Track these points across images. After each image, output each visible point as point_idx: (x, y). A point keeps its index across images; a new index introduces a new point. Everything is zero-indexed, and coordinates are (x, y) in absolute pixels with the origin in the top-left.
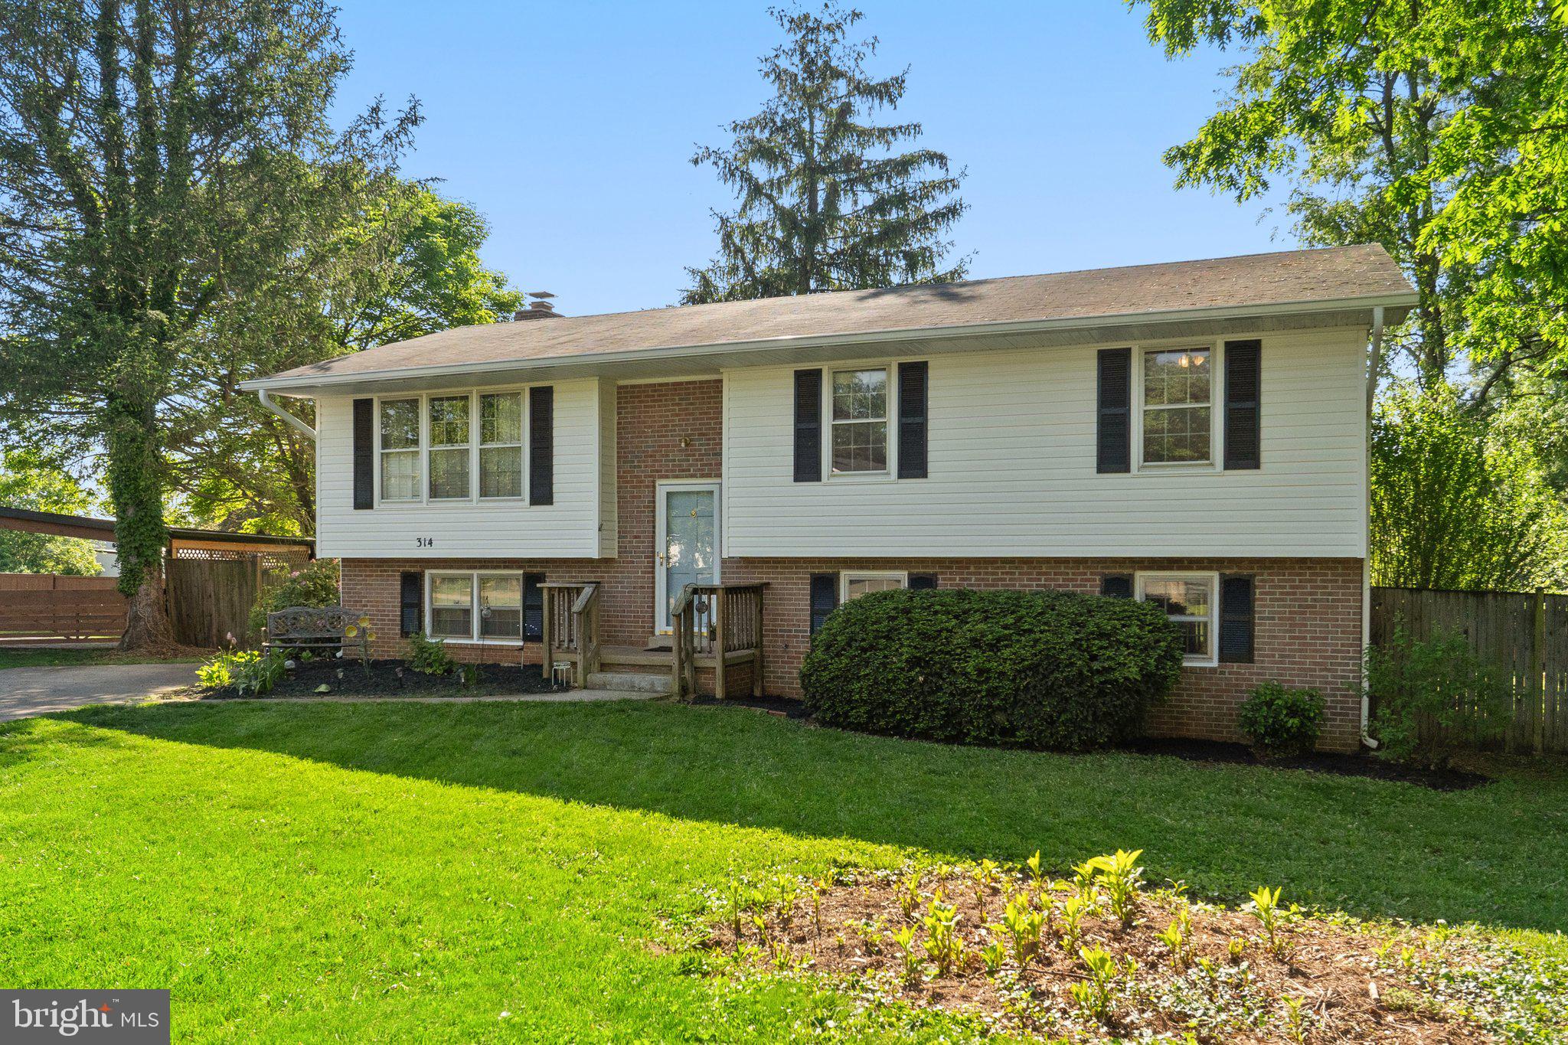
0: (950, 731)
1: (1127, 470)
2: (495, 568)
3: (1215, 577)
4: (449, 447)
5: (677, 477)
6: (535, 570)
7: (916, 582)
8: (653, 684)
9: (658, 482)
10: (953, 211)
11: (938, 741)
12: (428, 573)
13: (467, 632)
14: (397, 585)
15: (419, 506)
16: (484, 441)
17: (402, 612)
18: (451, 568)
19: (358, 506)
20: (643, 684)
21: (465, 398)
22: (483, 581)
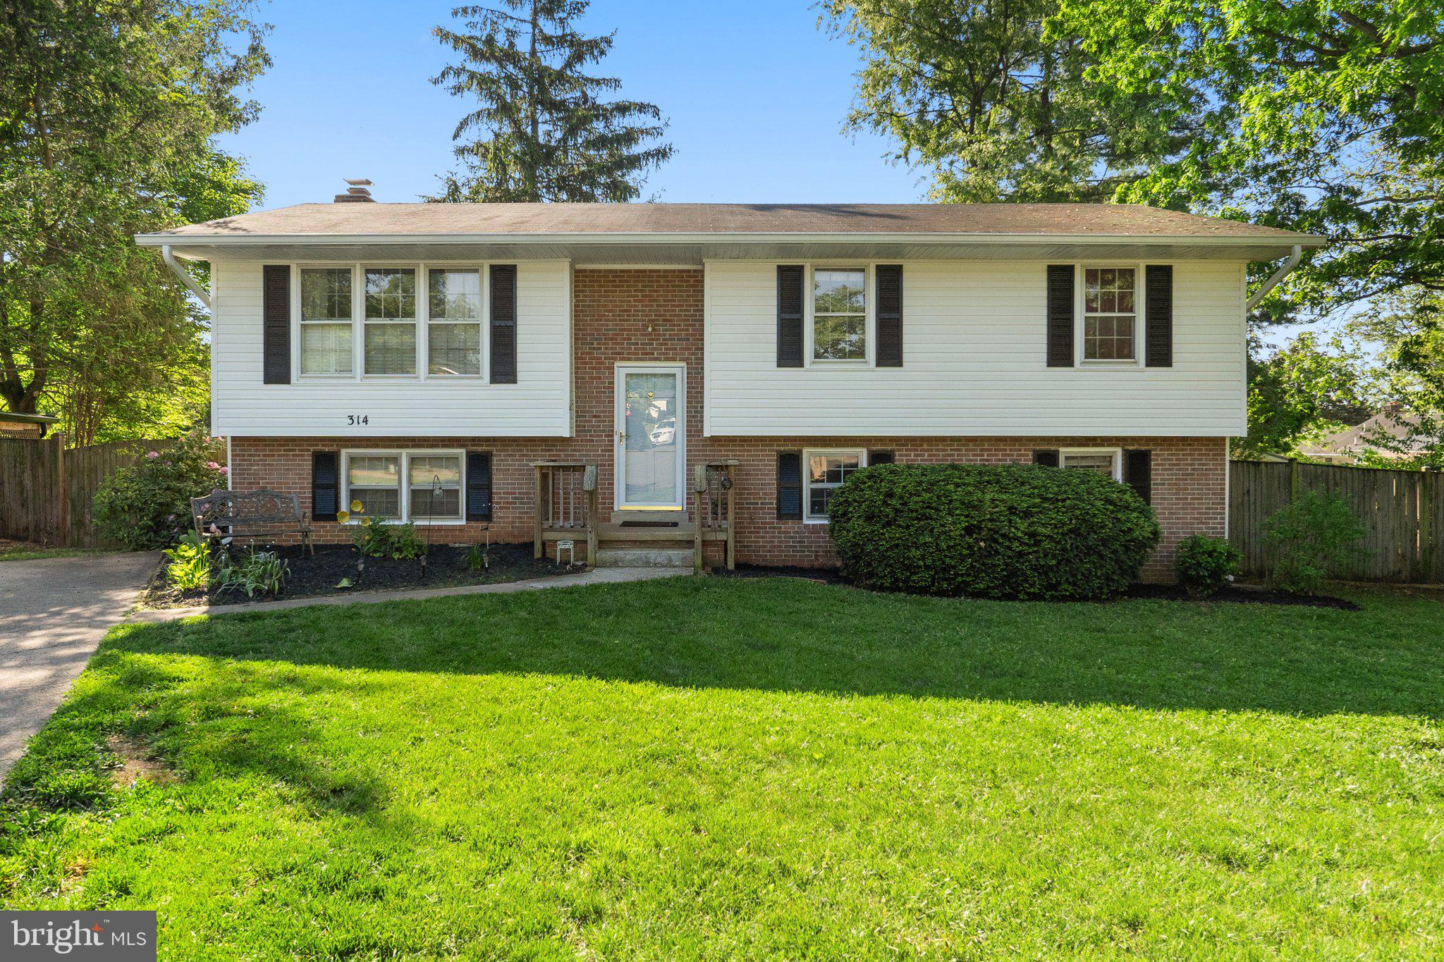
0: (1008, 590)
1: (1071, 364)
2: (432, 446)
3: (1118, 453)
4: (387, 321)
5: (640, 360)
6: (480, 449)
7: (875, 458)
8: (670, 559)
9: (617, 364)
10: (662, 154)
11: (995, 599)
12: (345, 453)
13: (393, 511)
14: (307, 466)
15: (352, 381)
16: (431, 316)
17: (314, 493)
18: (377, 446)
19: (269, 379)
20: (659, 560)
21: (410, 272)
22: (413, 461)
